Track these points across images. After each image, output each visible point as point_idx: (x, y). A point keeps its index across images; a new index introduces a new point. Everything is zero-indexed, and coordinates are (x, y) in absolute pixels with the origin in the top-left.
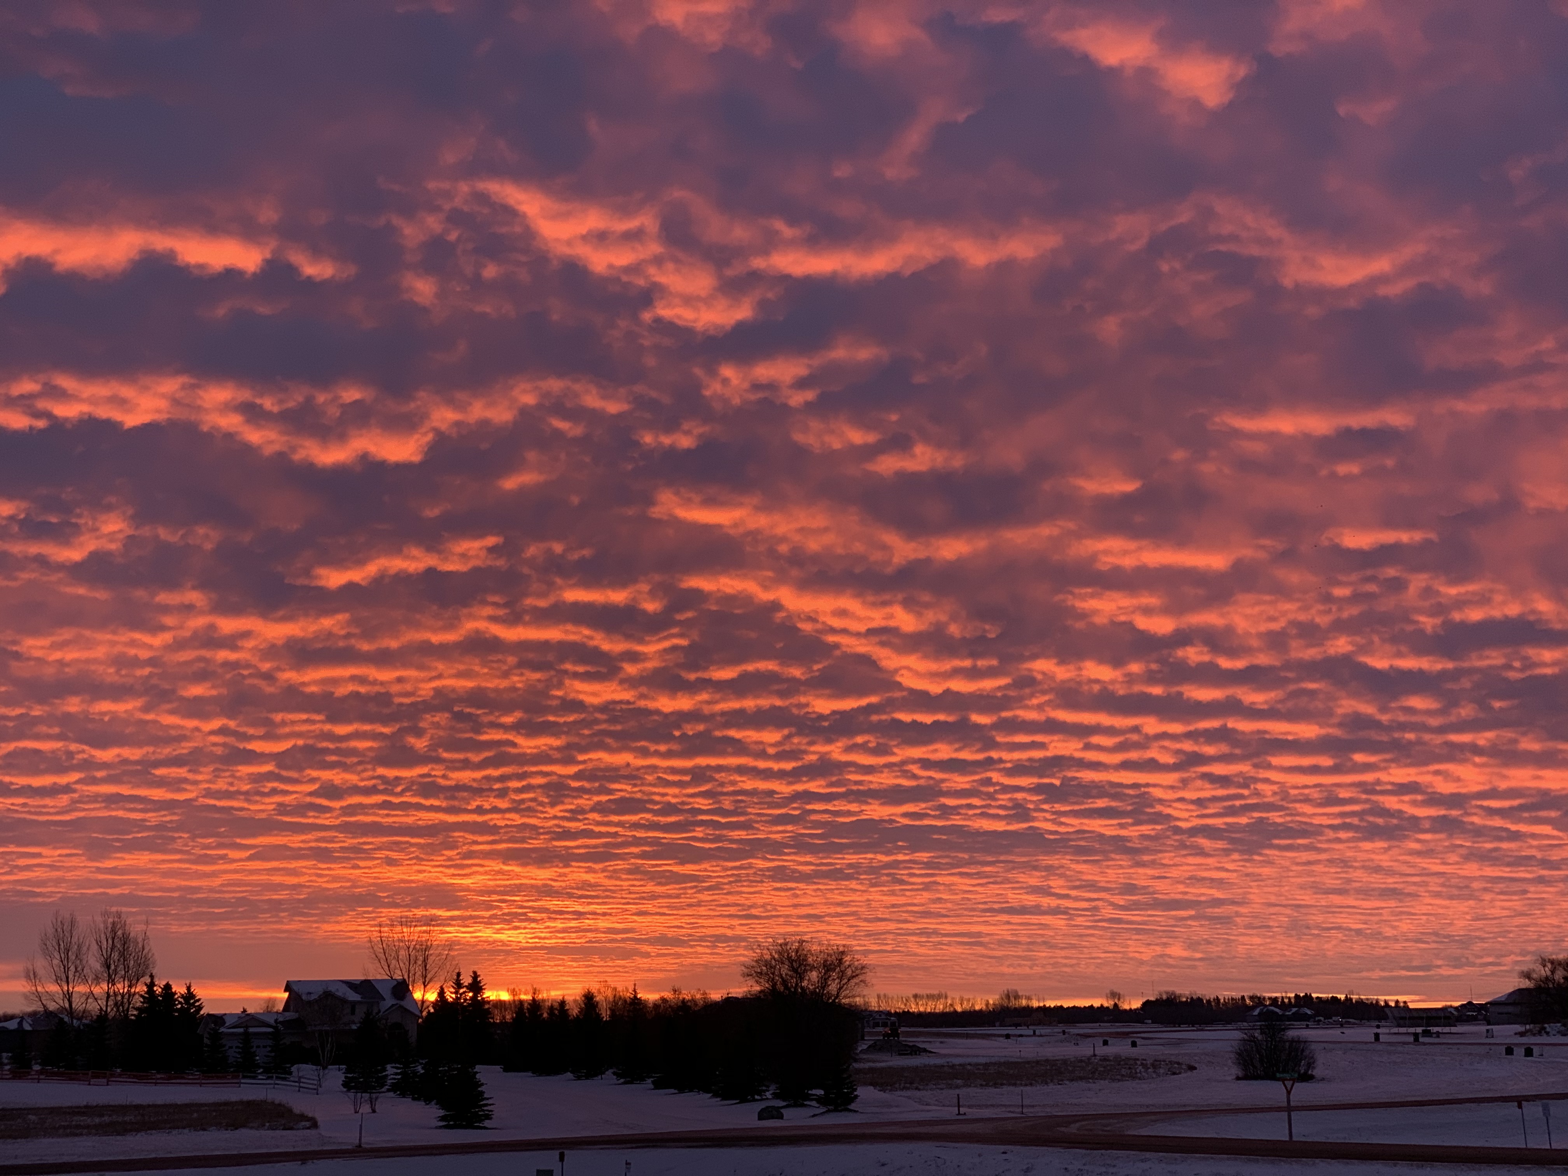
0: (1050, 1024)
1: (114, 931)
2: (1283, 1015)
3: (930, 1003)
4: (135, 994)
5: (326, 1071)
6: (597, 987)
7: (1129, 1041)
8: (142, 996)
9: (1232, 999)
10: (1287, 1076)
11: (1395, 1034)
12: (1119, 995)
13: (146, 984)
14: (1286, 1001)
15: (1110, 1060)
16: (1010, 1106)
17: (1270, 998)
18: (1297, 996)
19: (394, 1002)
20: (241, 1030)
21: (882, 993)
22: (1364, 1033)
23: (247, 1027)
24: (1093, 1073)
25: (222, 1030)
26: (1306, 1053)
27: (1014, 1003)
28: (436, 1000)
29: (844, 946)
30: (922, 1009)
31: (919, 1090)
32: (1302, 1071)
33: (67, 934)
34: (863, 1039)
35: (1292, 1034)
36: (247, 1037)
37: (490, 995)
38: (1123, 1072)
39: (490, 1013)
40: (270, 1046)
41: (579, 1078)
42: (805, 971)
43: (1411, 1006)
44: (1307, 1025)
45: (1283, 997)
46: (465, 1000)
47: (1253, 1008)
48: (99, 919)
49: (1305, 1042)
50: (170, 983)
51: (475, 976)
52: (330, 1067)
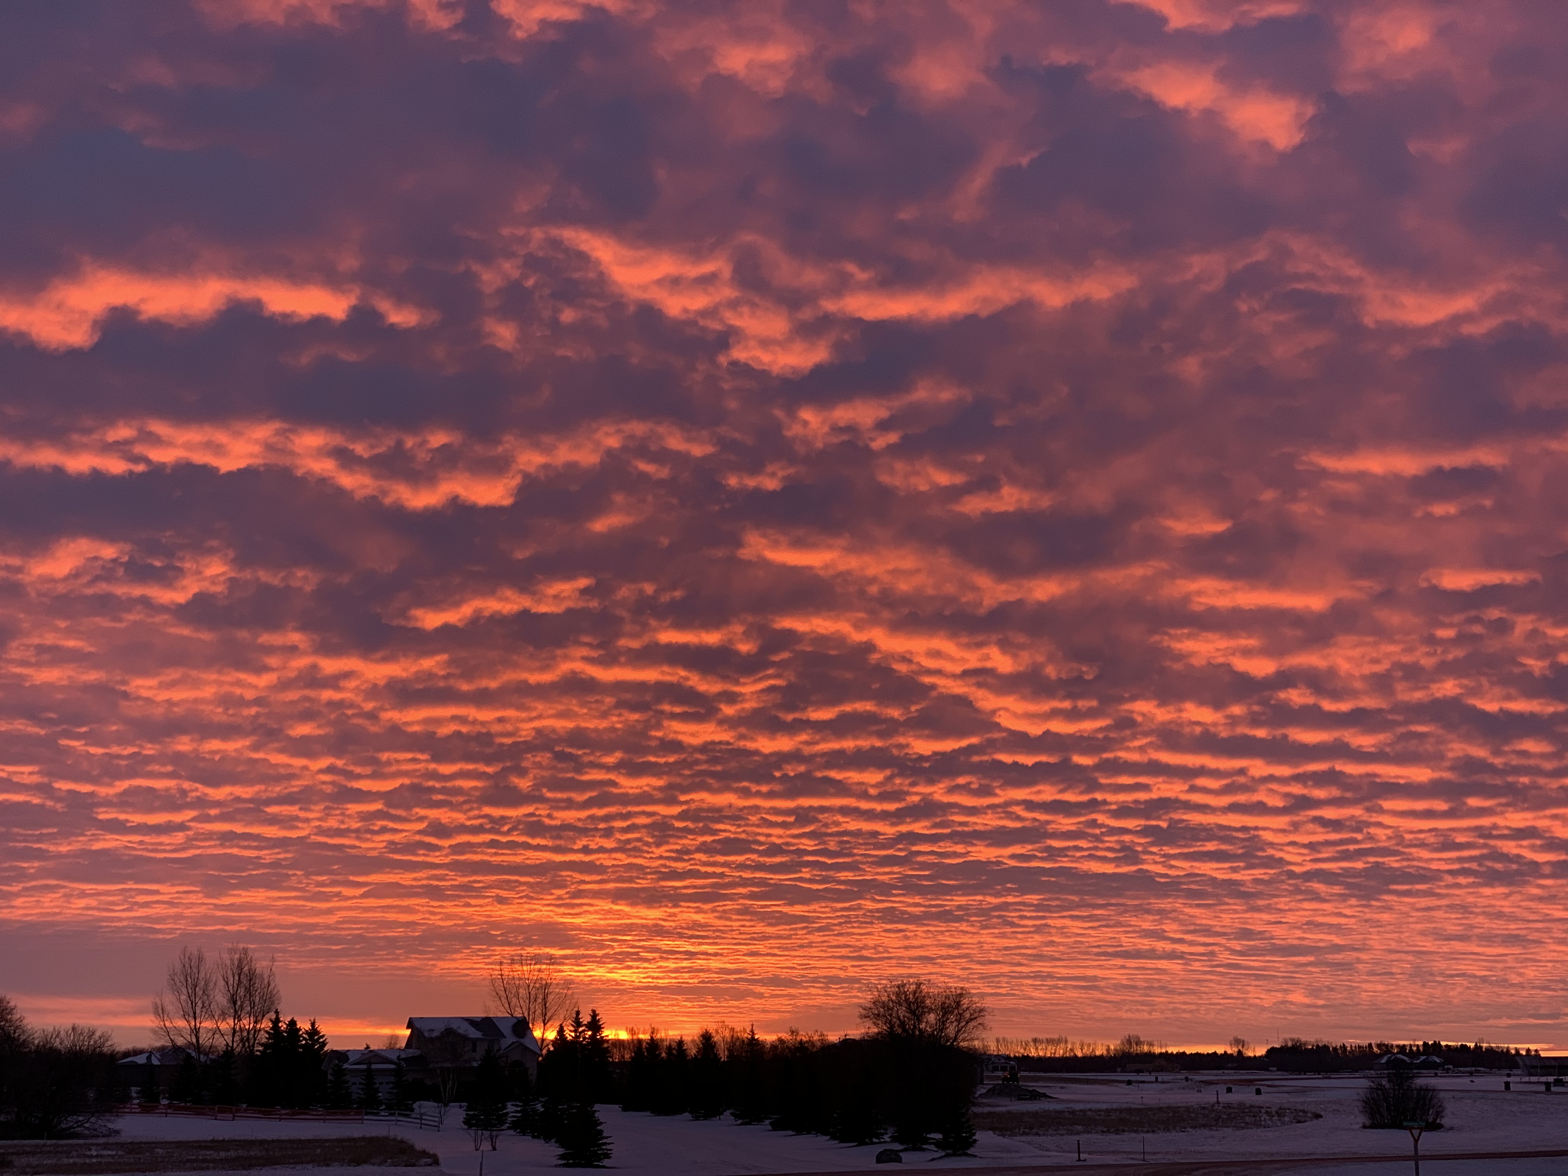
0: (1172, 1070)
1: (240, 967)
2: (1411, 1063)
3: (1049, 1048)
4: (260, 1030)
5: (448, 1108)
6: (715, 1027)
7: (1254, 1089)
8: (267, 1032)
9: (1360, 1047)
10: (1415, 1124)
11: (1526, 1083)
12: (1243, 1042)
13: (271, 1020)
14: (1414, 1049)
15: (1234, 1108)
16: (1130, 1153)
17: (1398, 1046)
18: (1425, 1044)
19: (515, 1039)
20: (365, 1067)
21: (1001, 1037)
22: (1494, 1081)
23: (370, 1063)
24: (1217, 1120)
25: (345, 1066)
26: (1435, 1101)
27: (1136, 1049)
28: (556, 1038)
29: (962, 988)
30: (1041, 1054)
31: (1039, 1135)
32: (1431, 1120)
33: (195, 970)
34: (982, 1083)
35: (1420, 1082)
36: (369, 1074)
37: (609, 1033)
38: (1248, 1119)
39: (609, 1052)
40: (392, 1083)
41: (697, 1118)
42: (923, 1013)
43: (1543, 1054)
44: (1436, 1074)
45: (1411, 1045)
46: (585, 1038)
47: (1381, 1056)
48: (226, 956)
49: (1434, 1090)
50: (295, 1019)
51: (594, 1015)
52: (451, 1104)
